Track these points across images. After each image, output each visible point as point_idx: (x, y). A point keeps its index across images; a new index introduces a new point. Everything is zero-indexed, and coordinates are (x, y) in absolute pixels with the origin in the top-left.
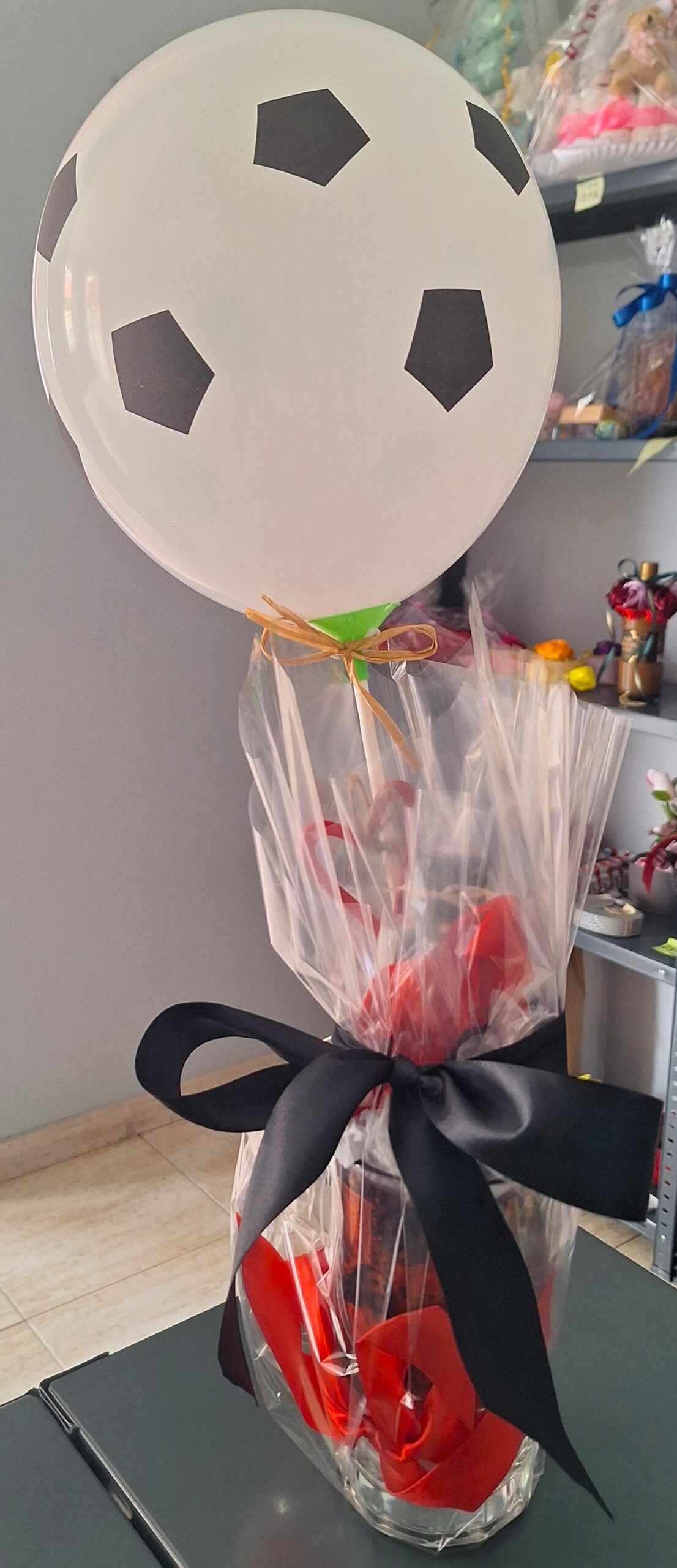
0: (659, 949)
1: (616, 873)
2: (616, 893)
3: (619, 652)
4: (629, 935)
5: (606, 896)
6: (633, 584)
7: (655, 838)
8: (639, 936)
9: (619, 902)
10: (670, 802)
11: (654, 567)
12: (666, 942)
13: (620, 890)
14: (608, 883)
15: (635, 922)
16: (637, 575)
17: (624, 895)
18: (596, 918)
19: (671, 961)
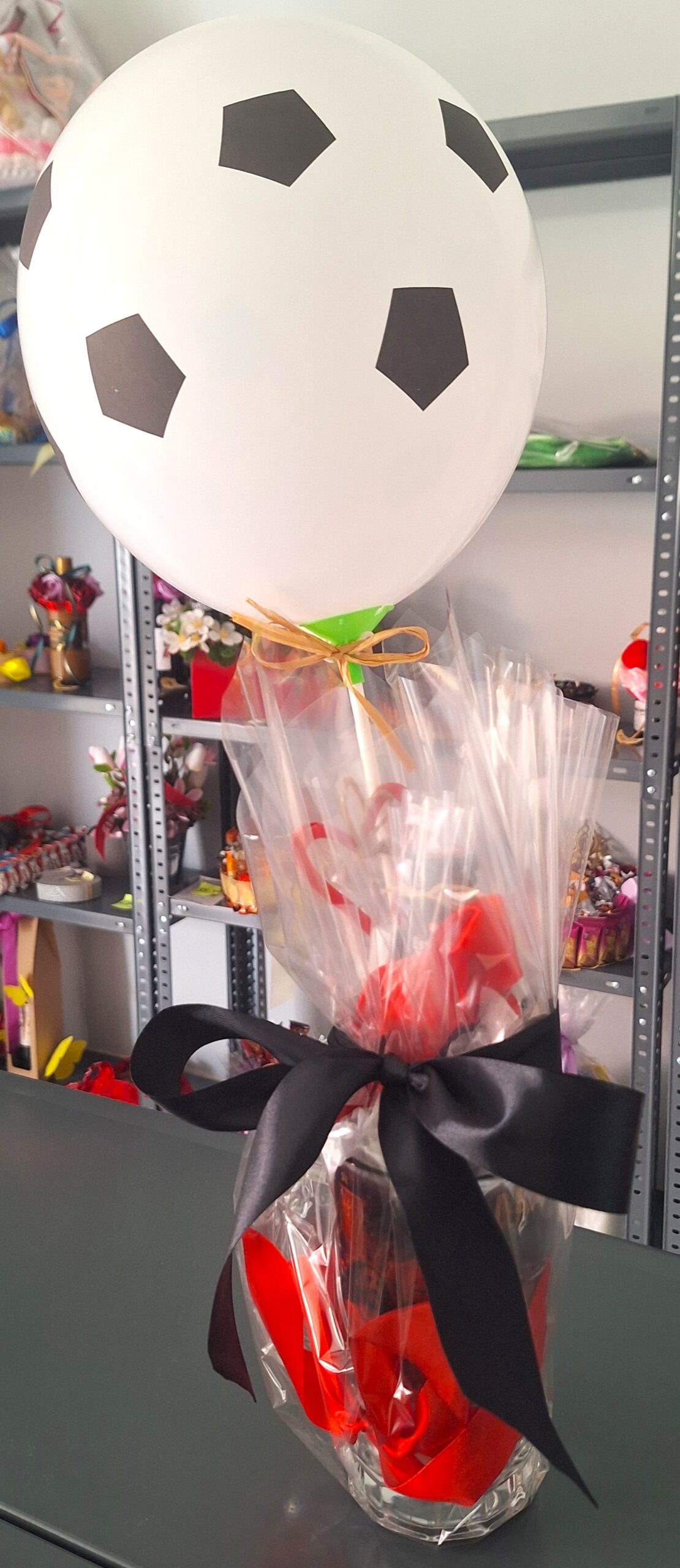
0: (118, 905)
1: (75, 847)
2: (76, 864)
3: (47, 643)
4: (91, 898)
5: (67, 869)
6: (51, 578)
7: (103, 807)
8: (99, 898)
9: (78, 871)
10: (112, 773)
11: (68, 562)
12: (122, 898)
13: (80, 862)
14: (69, 858)
15: (94, 886)
16: (54, 569)
17: (83, 865)
18: (58, 888)
19: (128, 914)
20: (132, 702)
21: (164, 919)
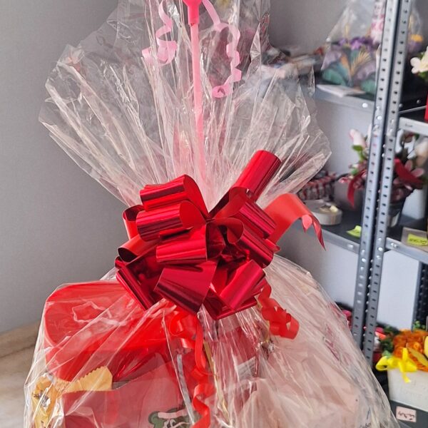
0: (351, 232)
1: (328, 186)
2: (327, 198)
4: (334, 224)
5: (321, 201)
8: (340, 225)
9: (328, 204)
10: (363, 151)
12: (354, 228)
13: (330, 197)
14: (323, 193)
15: (337, 217)
17: (332, 199)
19: (357, 239)
20: (381, 105)
21: (381, 249)
